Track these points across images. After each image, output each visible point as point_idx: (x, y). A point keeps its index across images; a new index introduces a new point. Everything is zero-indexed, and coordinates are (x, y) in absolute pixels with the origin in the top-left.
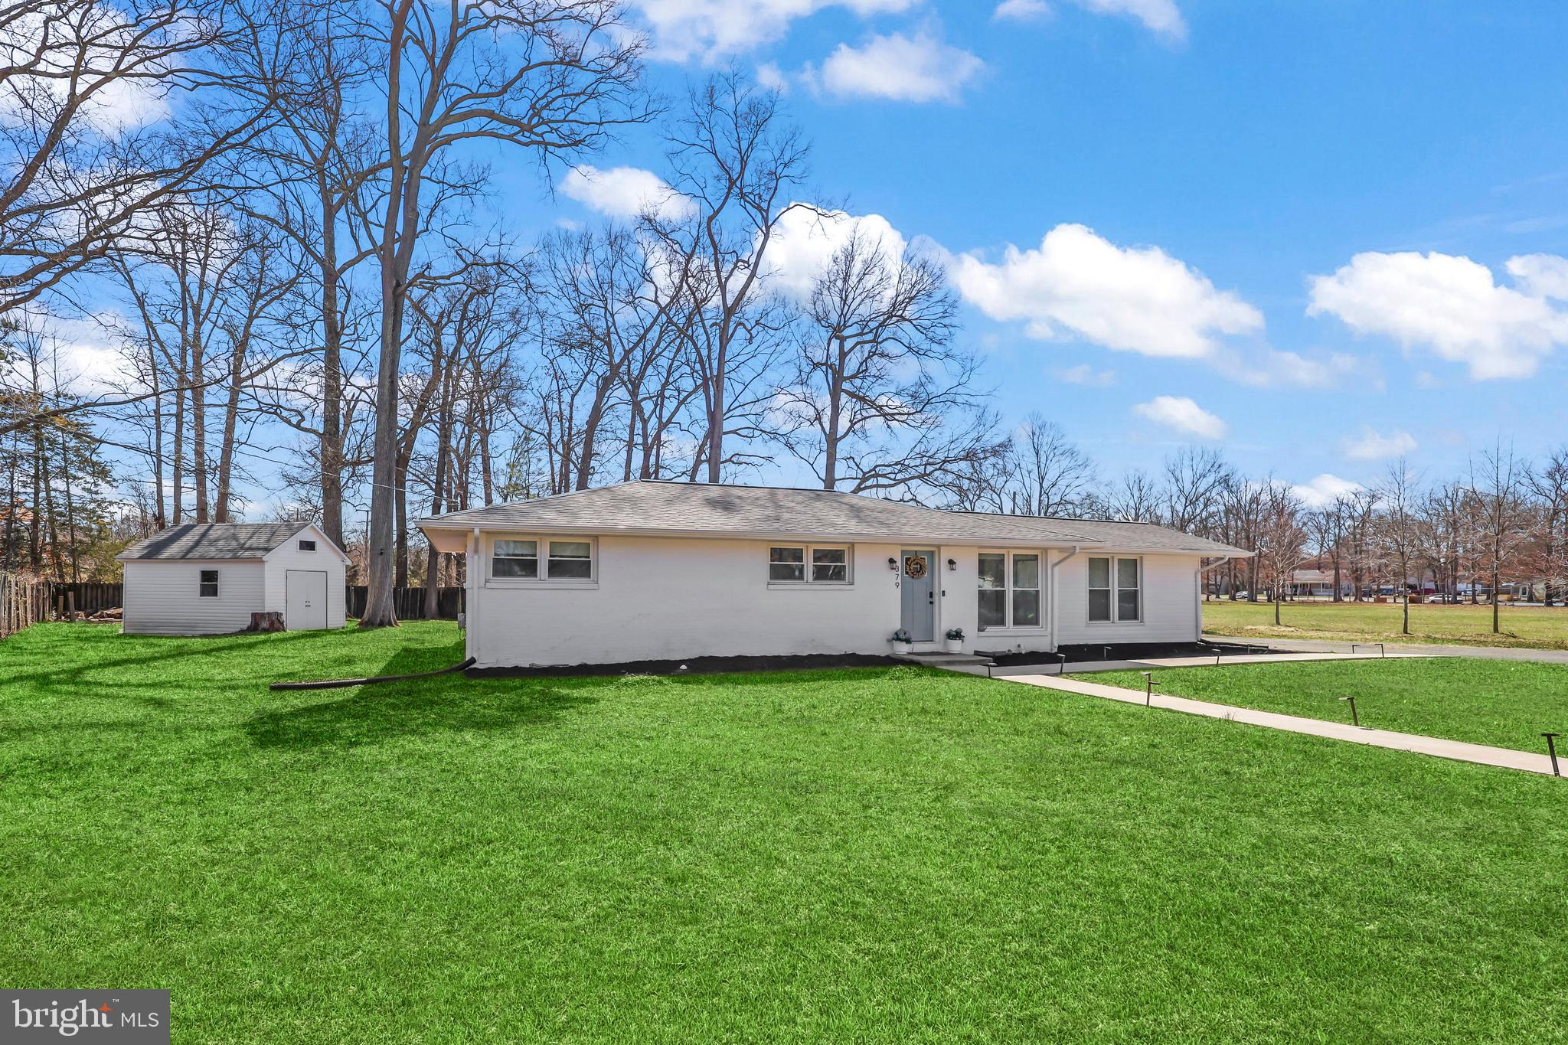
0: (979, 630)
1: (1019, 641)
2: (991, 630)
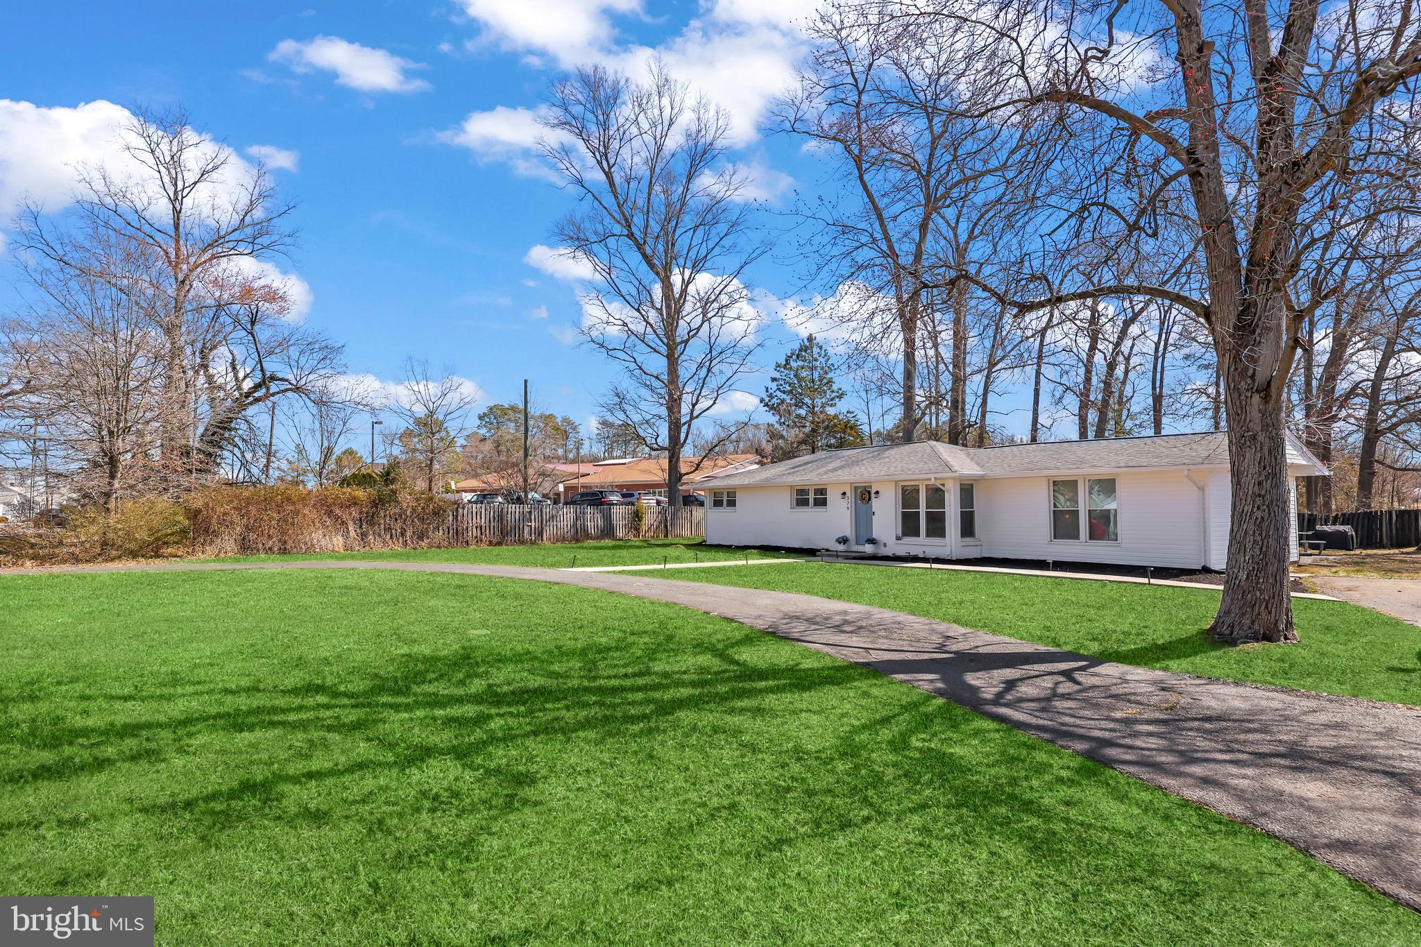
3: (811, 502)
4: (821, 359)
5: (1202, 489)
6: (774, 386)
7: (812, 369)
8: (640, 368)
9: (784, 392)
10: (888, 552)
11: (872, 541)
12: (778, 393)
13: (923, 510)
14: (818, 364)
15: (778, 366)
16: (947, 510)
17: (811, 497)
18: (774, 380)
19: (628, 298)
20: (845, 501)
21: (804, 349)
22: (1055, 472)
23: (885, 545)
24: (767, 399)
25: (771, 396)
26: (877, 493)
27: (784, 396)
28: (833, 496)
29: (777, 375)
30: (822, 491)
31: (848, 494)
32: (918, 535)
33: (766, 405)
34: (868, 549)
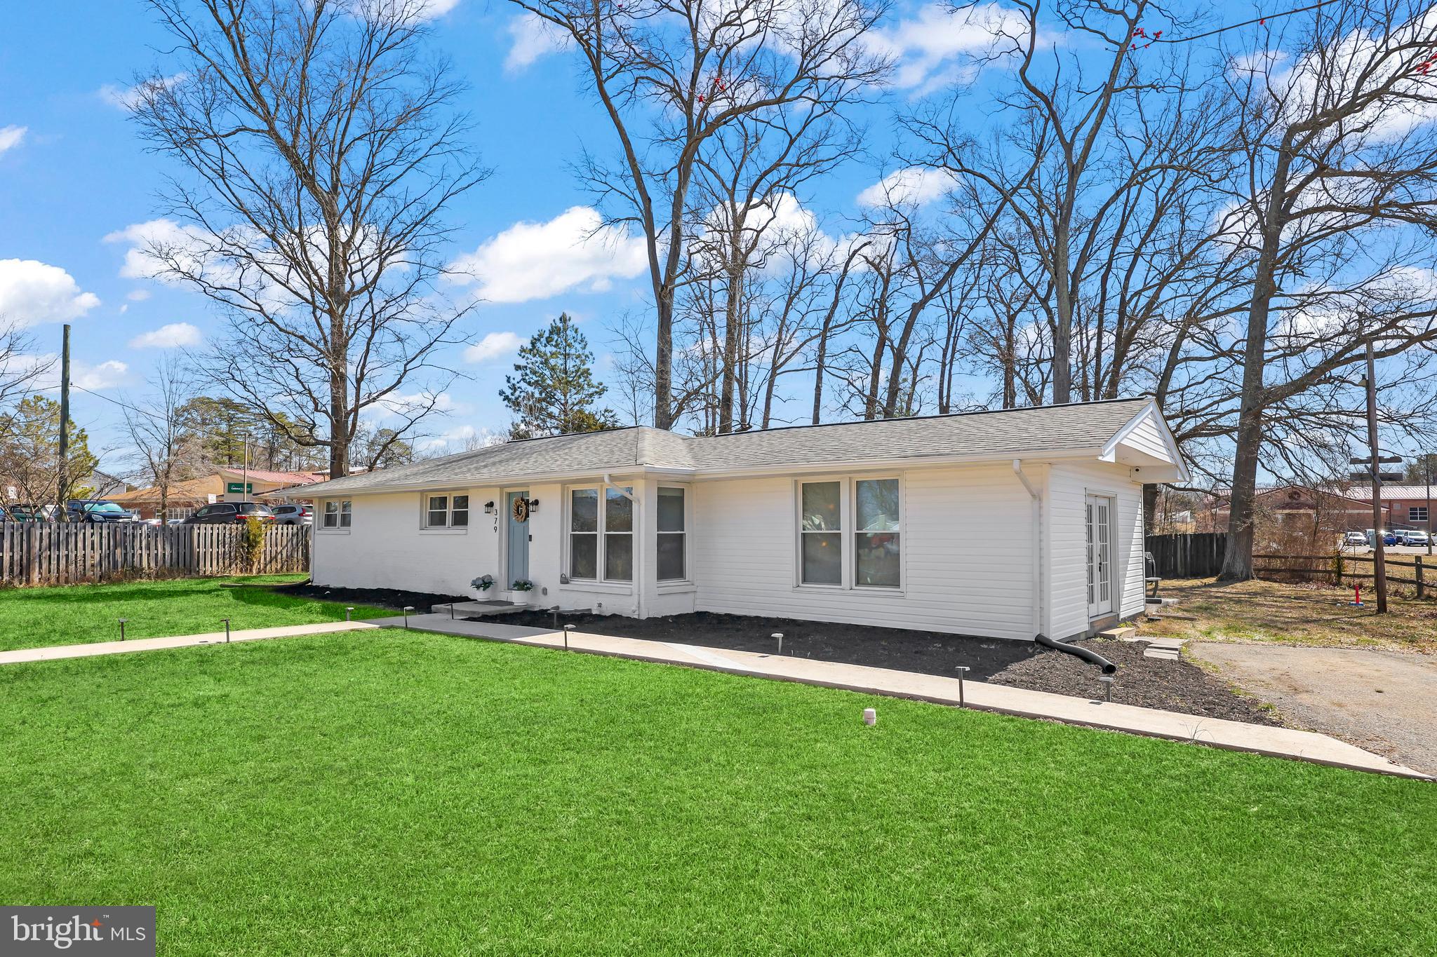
3: (449, 519)
4: (576, 345)
5: (1037, 497)
6: (518, 375)
7: (566, 356)
8: (271, 321)
9: (529, 383)
10: (546, 603)
11: (524, 586)
12: (523, 385)
13: (601, 532)
14: (573, 351)
15: (523, 350)
16: (634, 533)
18: (518, 368)
19: (257, 217)
20: (491, 517)
21: (555, 330)
22: (803, 467)
23: (545, 591)
24: (508, 392)
25: (514, 388)
26: (536, 503)
27: (530, 389)
28: (475, 510)
29: (522, 362)
30: (463, 501)
31: (497, 506)
32: (594, 576)
33: (506, 398)
34: (518, 599)
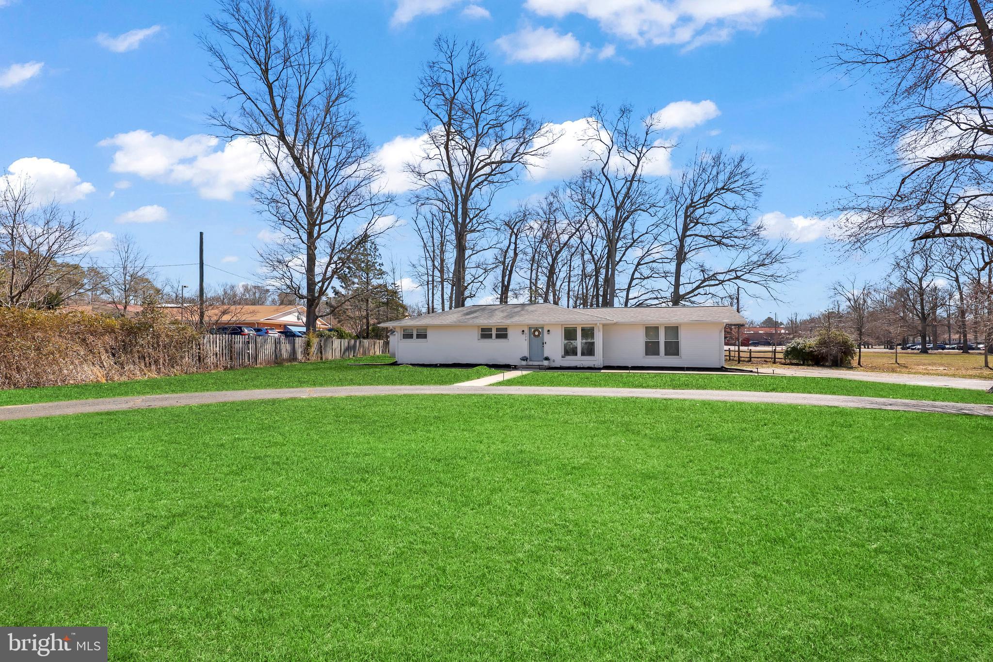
0: (563, 357)
1: (582, 362)
2: (568, 358)
17: (494, 333)
